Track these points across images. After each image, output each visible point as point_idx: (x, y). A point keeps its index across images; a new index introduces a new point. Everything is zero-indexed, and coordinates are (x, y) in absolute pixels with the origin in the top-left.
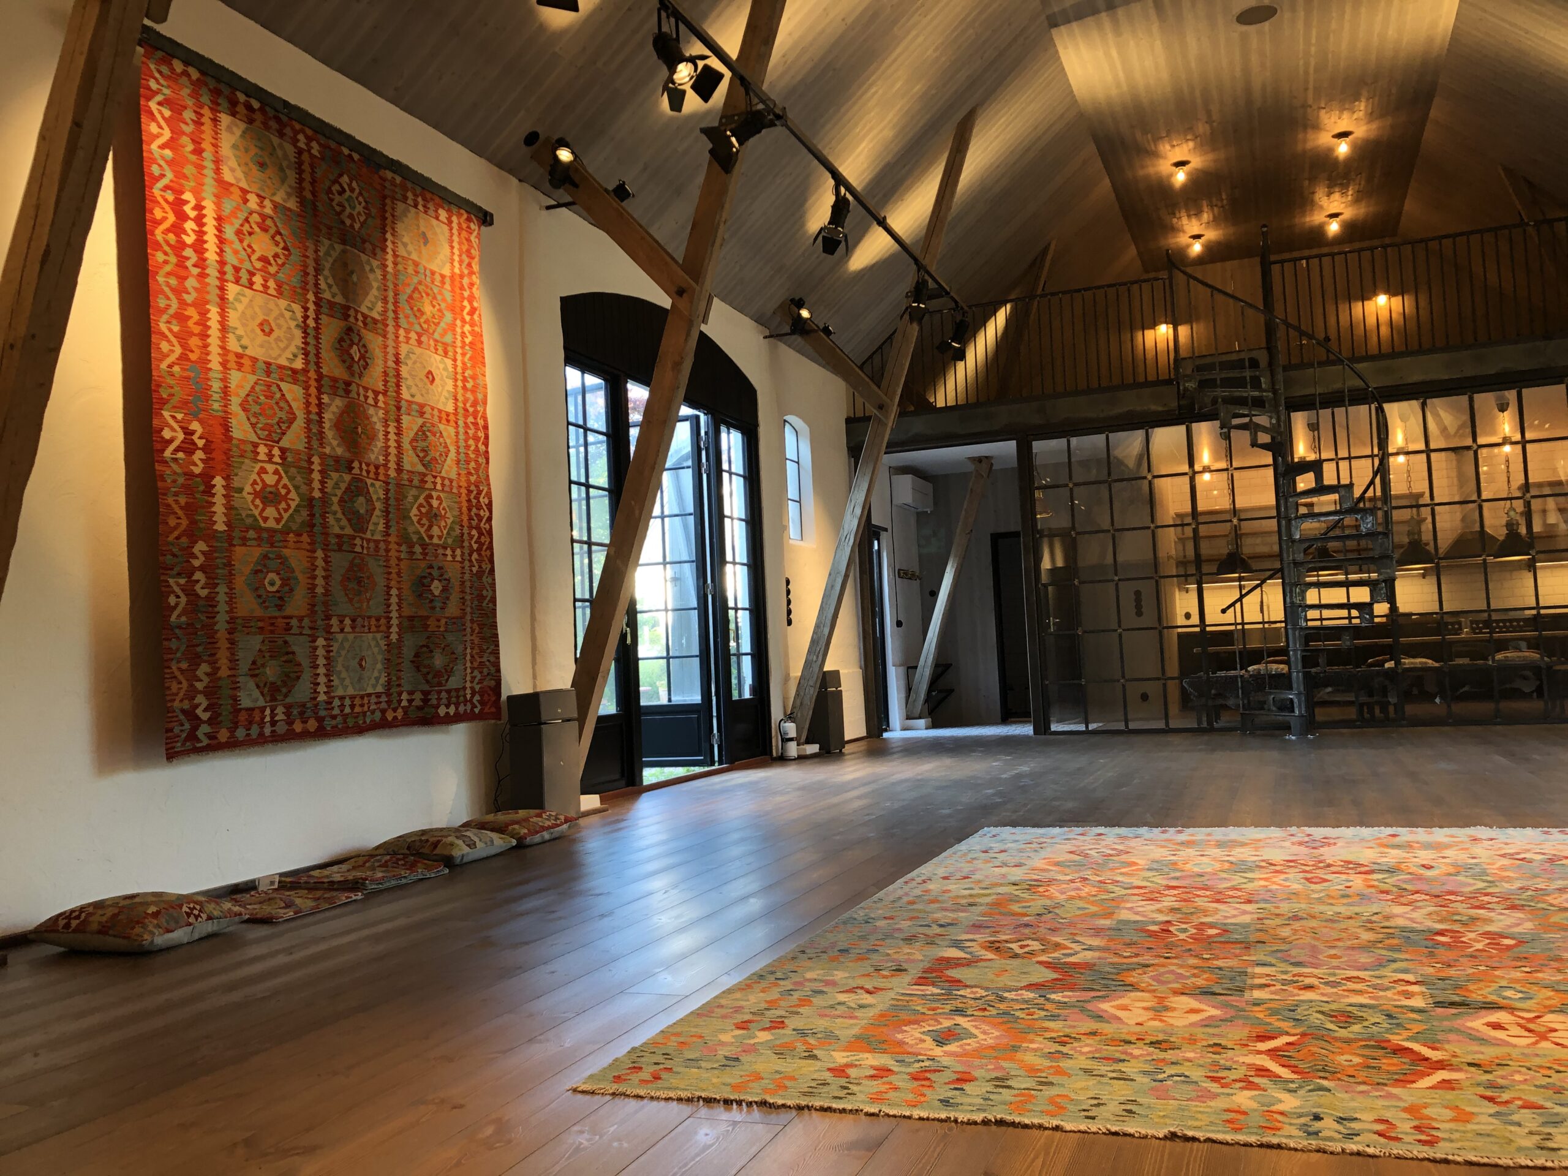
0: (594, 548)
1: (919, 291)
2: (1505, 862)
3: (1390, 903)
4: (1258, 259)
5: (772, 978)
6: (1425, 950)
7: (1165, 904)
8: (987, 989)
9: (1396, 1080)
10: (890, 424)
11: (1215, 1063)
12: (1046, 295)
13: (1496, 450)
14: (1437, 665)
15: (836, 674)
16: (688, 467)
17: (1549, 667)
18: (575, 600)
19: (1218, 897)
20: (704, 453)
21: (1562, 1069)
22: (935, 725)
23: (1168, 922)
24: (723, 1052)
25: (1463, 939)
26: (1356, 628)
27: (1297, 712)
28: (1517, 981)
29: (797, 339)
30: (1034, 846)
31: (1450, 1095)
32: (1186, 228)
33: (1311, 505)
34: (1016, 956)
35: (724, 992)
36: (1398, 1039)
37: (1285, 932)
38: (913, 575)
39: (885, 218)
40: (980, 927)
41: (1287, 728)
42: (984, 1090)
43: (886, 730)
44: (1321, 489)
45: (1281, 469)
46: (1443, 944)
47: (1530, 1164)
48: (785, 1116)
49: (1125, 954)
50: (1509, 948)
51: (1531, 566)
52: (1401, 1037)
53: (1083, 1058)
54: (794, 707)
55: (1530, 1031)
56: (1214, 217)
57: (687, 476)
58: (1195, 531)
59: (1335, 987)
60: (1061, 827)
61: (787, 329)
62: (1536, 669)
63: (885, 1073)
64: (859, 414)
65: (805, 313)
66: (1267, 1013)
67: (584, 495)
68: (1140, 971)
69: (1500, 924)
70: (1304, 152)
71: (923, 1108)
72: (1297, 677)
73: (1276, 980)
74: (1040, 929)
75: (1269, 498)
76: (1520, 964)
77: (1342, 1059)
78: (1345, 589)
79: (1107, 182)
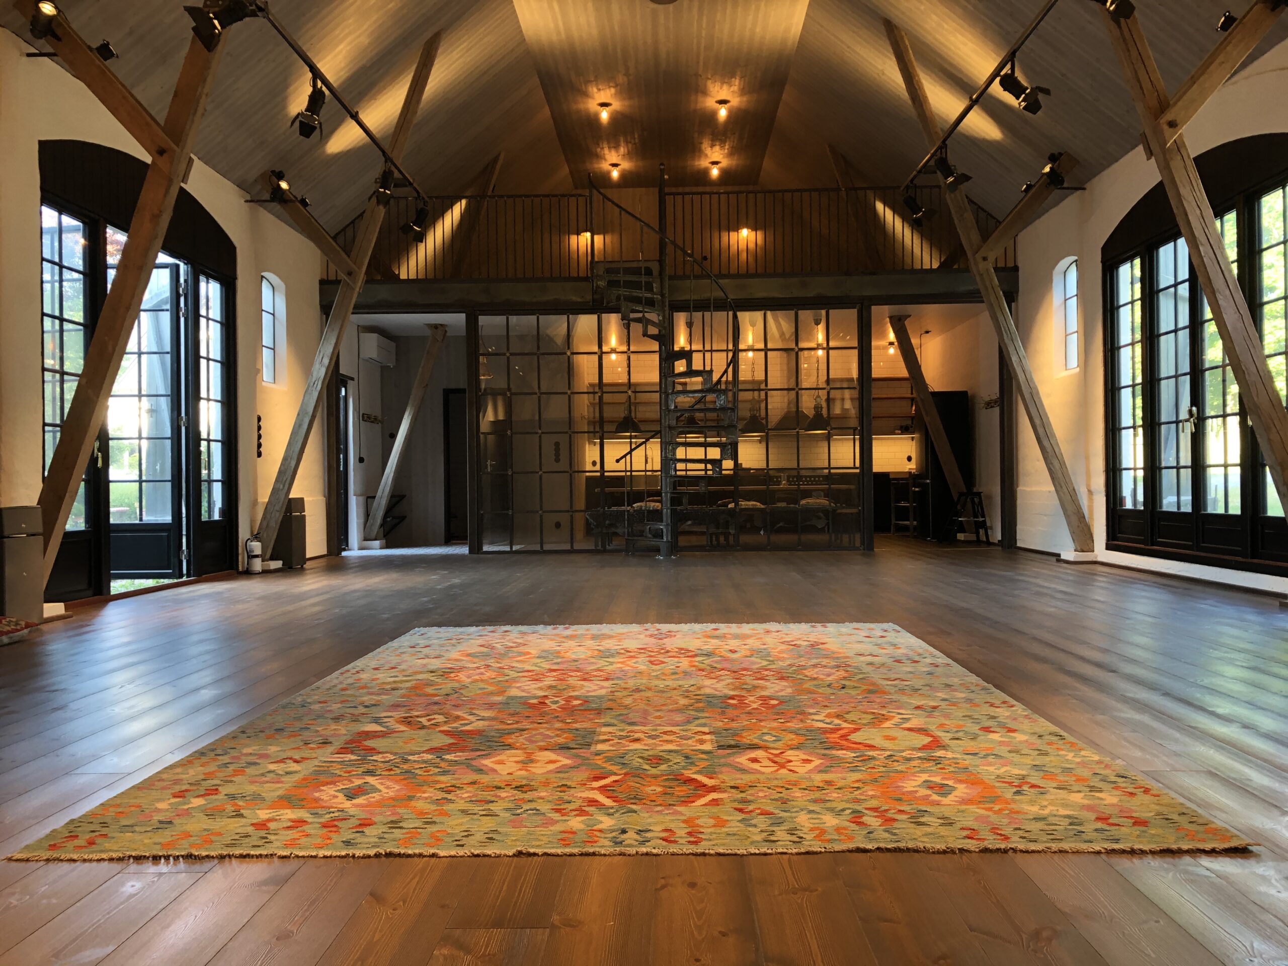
0: (66, 377)
1: (385, 179)
2: (784, 647)
3: (703, 678)
4: (657, 190)
5: (212, 754)
6: (720, 710)
7: (546, 683)
8: (395, 754)
9: (683, 801)
10: (357, 289)
11: (560, 799)
12: (494, 197)
13: (813, 353)
14: (763, 506)
15: (301, 501)
16: (167, 310)
17: (834, 511)
18: (45, 425)
19: (586, 676)
20: (182, 300)
21: (790, 787)
22: (388, 546)
23: (546, 697)
24: (157, 817)
25: (746, 701)
26: (710, 477)
27: (665, 539)
28: (773, 729)
29: (276, 206)
30: (454, 641)
31: (715, 809)
32: (607, 157)
33: (685, 384)
34: (423, 727)
35: (166, 768)
36: (689, 774)
37: (628, 701)
38: (376, 419)
39: (357, 113)
40: (398, 706)
41: (657, 550)
42: (380, 831)
43: (344, 550)
44: (690, 373)
45: (664, 355)
46: (733, 705)
47: (757, 852)
48: (207, 865)
49: (509, 722)
50: (774, 706)
51: (828, 438)
52: (691, 772)
53: (463, 801)
54: (260, 528)
55: (775, 762)
56: (628, 151)
57: (166, 318)
58: (601, 398)
59: (655, 739)
60: (477, 626)
61: (267, 196)
62: (826, 512)
63: (300, 824)
64: (332, 277)
65: (284, 185)
66: (604, 760)
67: (57, 327)
68: (517, 734)
69: (772, 691)
70: (695, 111)
71: (328, 849)
72: (666, 513)
73: (615, 736)
74: (447, 706)
75: (654, 376)
76: (778, 717)
77: (649, 789)
78: (703, 449)
79: (547, 111)
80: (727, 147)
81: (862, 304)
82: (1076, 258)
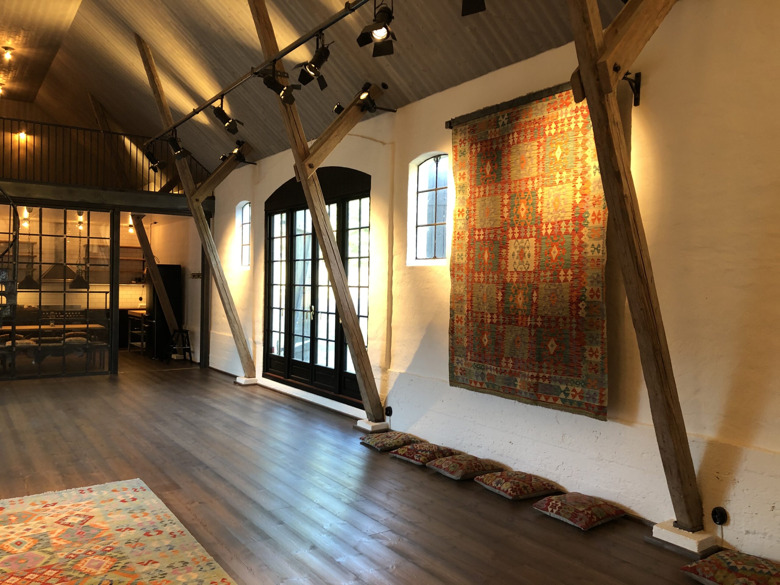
14: (35, 344)
80: (10, 76)
81: (114, 210)
82: (249, 202)
